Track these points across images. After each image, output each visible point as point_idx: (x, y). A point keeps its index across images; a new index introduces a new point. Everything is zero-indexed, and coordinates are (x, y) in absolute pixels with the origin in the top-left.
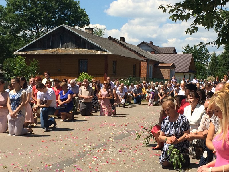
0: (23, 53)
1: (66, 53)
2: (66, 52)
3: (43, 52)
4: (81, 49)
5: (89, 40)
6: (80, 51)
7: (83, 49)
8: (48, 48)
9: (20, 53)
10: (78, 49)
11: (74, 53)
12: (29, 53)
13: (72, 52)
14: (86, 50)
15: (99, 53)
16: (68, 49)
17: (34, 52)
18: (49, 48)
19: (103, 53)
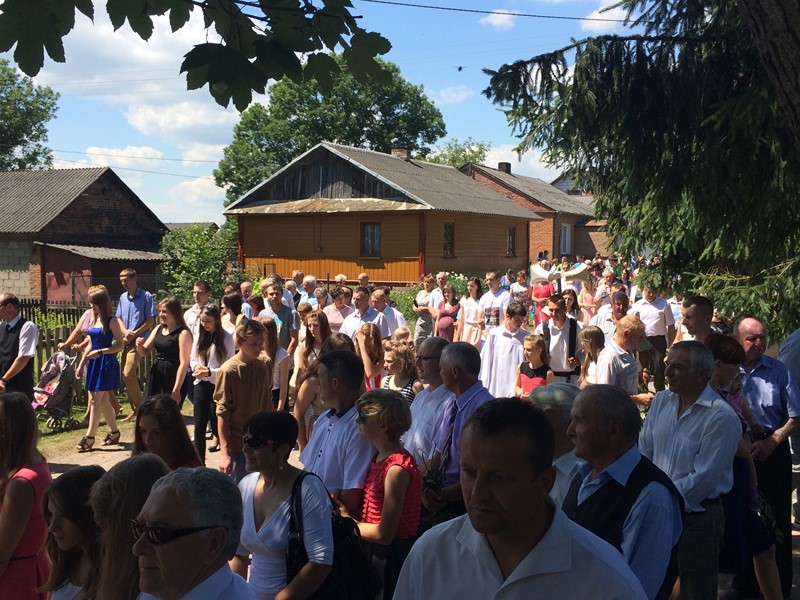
0: (241, 211)
1: (331, 210)
2: (331, 207)
3: (281, 208)
4: (365, 200)
5: (380, 178)
6: (364, 204)
7: (371, 199)
8: (295, 198)
9: (235, 211)
10: (358, 199)
11: (347, 210)
12: (252, 210)
13: (344, 207)
14: (376, 200)
15: (403, 206)
16: (337, 199)
17: (264, 209)
18: (297, 199)
19: (413, 208)
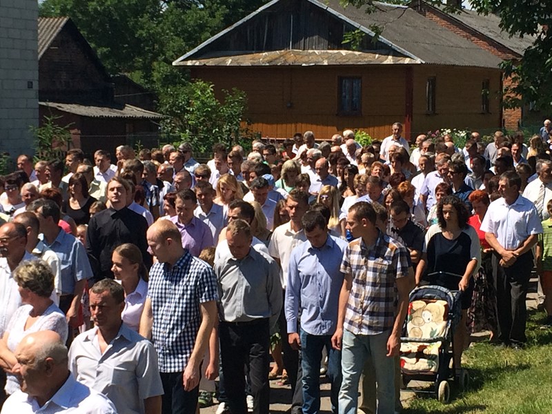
0: (196, 63)
1: (305, 63)
2: (306, 59)
3: (246, 60)
4: (344, 53)
5: (363, 29)
6: (343, 57)
7: (350, 52)
8: (260, 50)
9: (189, 63)
10: (336, 51)
11: (326, 63)
12: (211, 62)
13: (320, 59)
14: (357, 53)
15: (389, 60)
16: (310, 51)
17: (224, 61)
19: (401, 62)
